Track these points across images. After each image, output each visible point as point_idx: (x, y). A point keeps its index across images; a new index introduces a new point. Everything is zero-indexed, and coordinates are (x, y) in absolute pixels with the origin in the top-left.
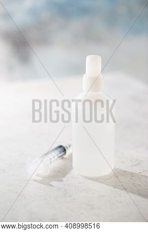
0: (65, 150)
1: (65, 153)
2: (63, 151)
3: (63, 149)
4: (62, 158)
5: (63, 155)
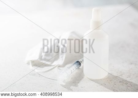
0: (80, 64)
1: (80, 65)
2: (79, 65)
3: (79, 63)
4: (79, 69)
5: (79, 67)
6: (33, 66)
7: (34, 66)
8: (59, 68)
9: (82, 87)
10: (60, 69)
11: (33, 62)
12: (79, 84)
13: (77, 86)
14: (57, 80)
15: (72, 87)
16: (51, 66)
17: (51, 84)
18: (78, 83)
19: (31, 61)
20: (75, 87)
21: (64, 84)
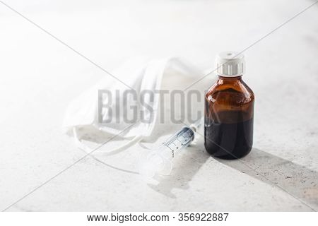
0: (192, 135)
1: (193, 139)
2: (190, 137)
3: (190, 133)
4: (189, 146)
5: (190, 141)
6: (80, 140)
7: (82, 140)
8: (142, 143)
9: (198, 191)
10: (145, 148)
11: (80, 129)
12: (190, 183)
13: (187, 188)
14: (138, 173)
15: (175, 191)
16: (123, 139)
17: (124, 182)
18: (190, 180)
19: (76, 127)
20: (181, 190)
21: (156, 183)
